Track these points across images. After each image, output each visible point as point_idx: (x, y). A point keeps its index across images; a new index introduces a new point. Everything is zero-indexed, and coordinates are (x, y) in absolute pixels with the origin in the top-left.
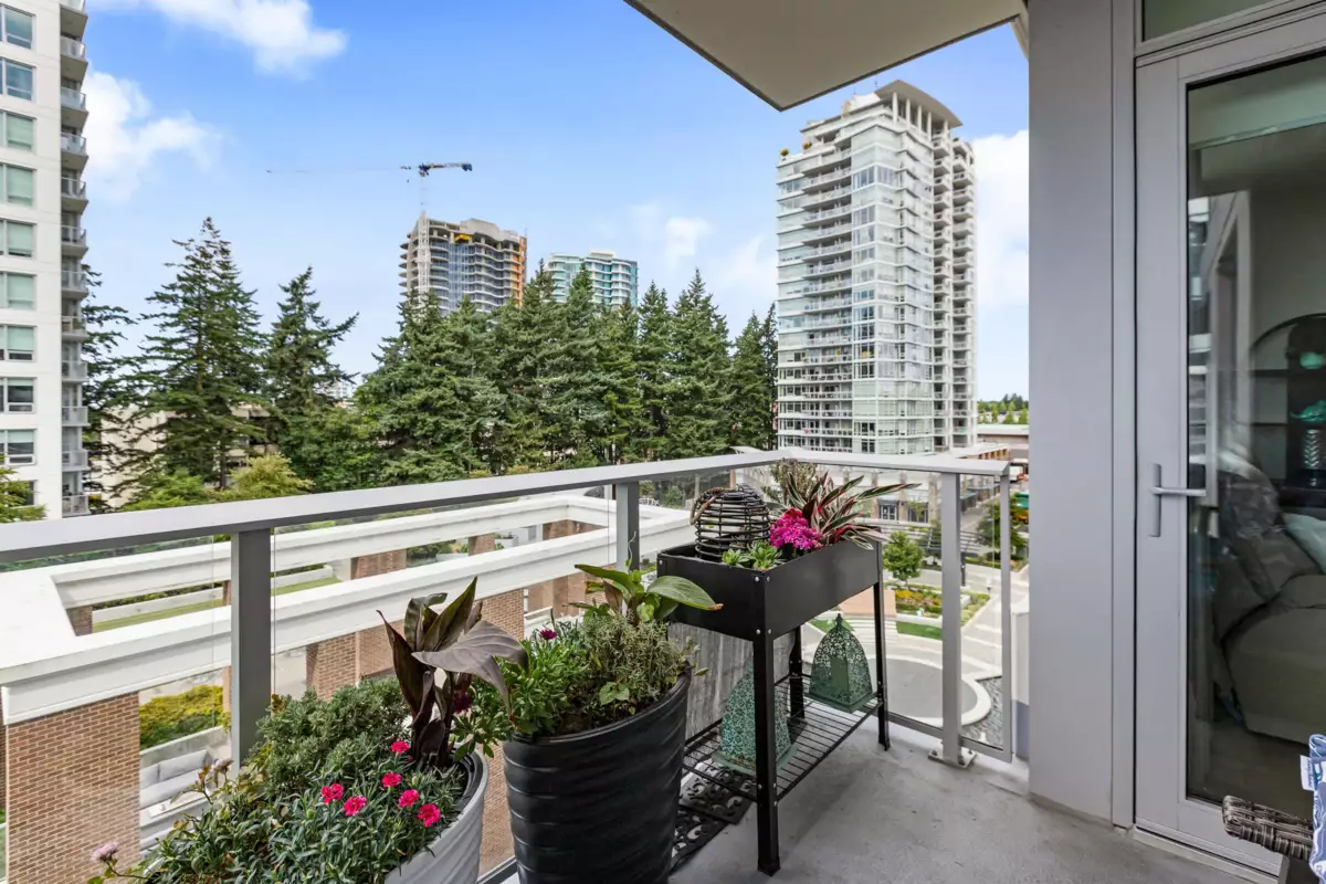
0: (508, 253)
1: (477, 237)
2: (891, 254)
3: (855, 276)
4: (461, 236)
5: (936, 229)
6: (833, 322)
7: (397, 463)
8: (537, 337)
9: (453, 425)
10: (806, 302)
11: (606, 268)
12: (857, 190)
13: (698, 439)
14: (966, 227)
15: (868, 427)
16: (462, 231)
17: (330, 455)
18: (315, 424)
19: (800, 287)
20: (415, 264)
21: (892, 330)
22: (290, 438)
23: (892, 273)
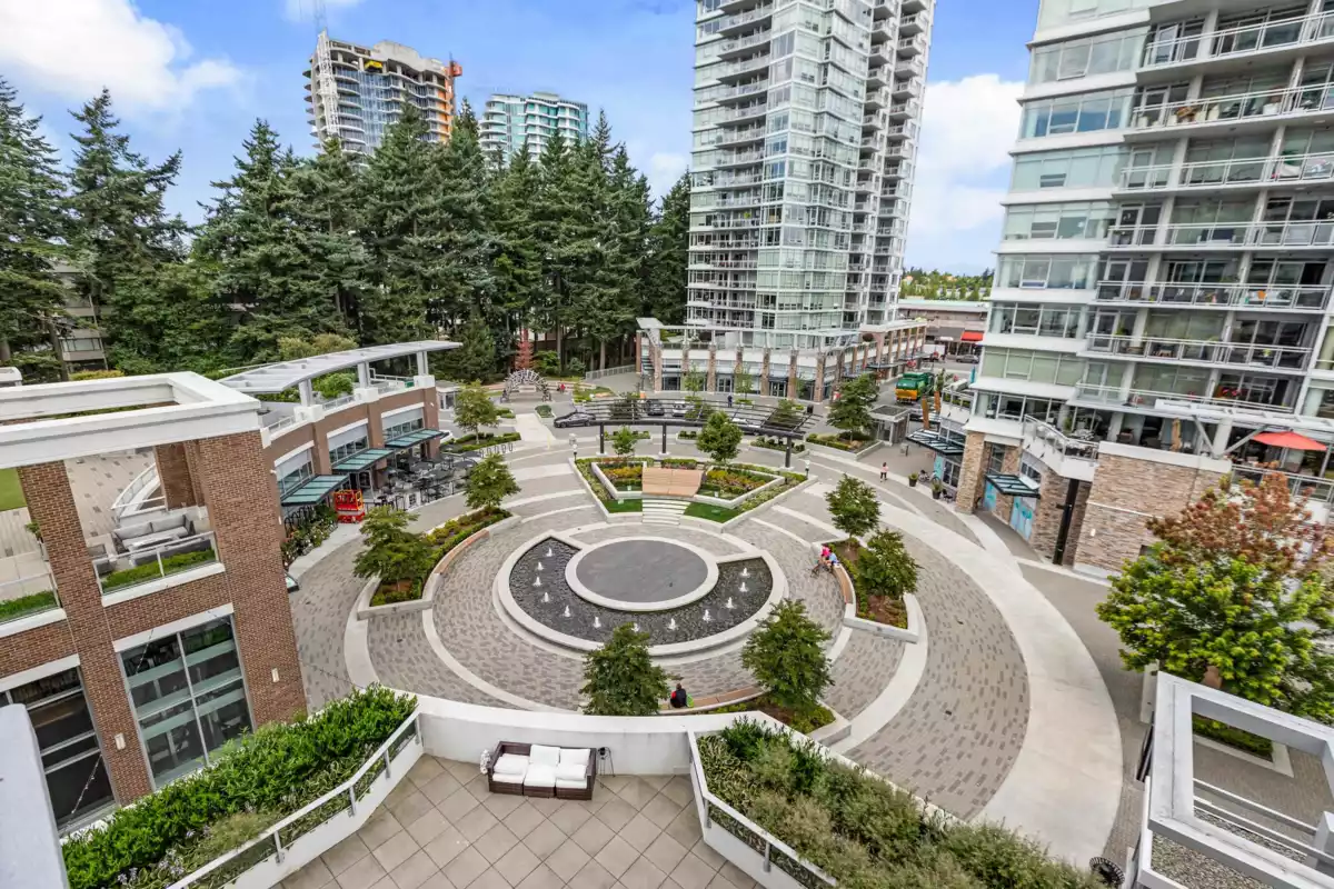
0: (432, 88)
1: (391, 65)
2: (812, 96)
3: (770, 123)
4: (372, 63)
5: (871, 67)
6: (744, 180)
7: (244, 328)
8: (407, 188)
9: (306, 287)
10: (720, 155)
11: (552, 112)
12: (778, 9)
13: (600, 308)
14: (913, 66)
15: (770, 300)
16: (374, 56)
17: (170, 318)
18: (148, 282)
19: (713, 137)
20: (319, 97)
21: (804, 191)
22: (119, 298)
23: (809, 121)
